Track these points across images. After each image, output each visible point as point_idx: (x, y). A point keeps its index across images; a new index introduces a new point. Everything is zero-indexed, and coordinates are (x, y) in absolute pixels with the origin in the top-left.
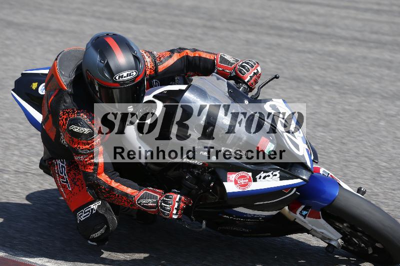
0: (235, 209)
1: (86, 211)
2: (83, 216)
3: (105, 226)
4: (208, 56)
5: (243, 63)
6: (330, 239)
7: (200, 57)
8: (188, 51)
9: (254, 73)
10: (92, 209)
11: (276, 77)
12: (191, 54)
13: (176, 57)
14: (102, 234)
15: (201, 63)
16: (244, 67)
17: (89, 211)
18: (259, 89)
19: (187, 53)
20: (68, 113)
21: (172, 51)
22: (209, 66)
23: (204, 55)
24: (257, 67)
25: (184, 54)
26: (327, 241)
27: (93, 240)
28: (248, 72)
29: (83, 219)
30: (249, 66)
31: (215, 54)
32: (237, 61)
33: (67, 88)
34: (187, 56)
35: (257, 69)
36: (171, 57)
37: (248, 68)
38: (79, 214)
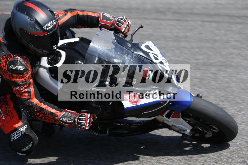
0: (126, 119)
1: (17, 133)
2: (15, 136)
3: (32, 142)
4: (93, 15)
5: (118, 19)
6: (184, 131)
7: (88, 16)
8: (78, 12)
9: (127, 25)
10: (22, 131)
11: (142, 27)
12: (80, 13)
13: (69, 15)
14: (30, 148)
15: (89, 20)
16: (119, 22)
17: (20, 133)
18: (132, 35)
19: (78, 13)
20: (7, 58)
21: (66, 11)
22: (95, 22)
23: (90, 14)
24: (128, 20)
25: (75, 13)
26: (182, 132)
27: (24, 152)
28: (123, 24)
29: (16, 138)
30: (123, 20)
31: (98, 13)
32: (114, 18)
33: (3, 40)
34: (78, 15)
35: (128, 22)
36: (66, 15)
37: (123, 22)
38: (12, 135)
